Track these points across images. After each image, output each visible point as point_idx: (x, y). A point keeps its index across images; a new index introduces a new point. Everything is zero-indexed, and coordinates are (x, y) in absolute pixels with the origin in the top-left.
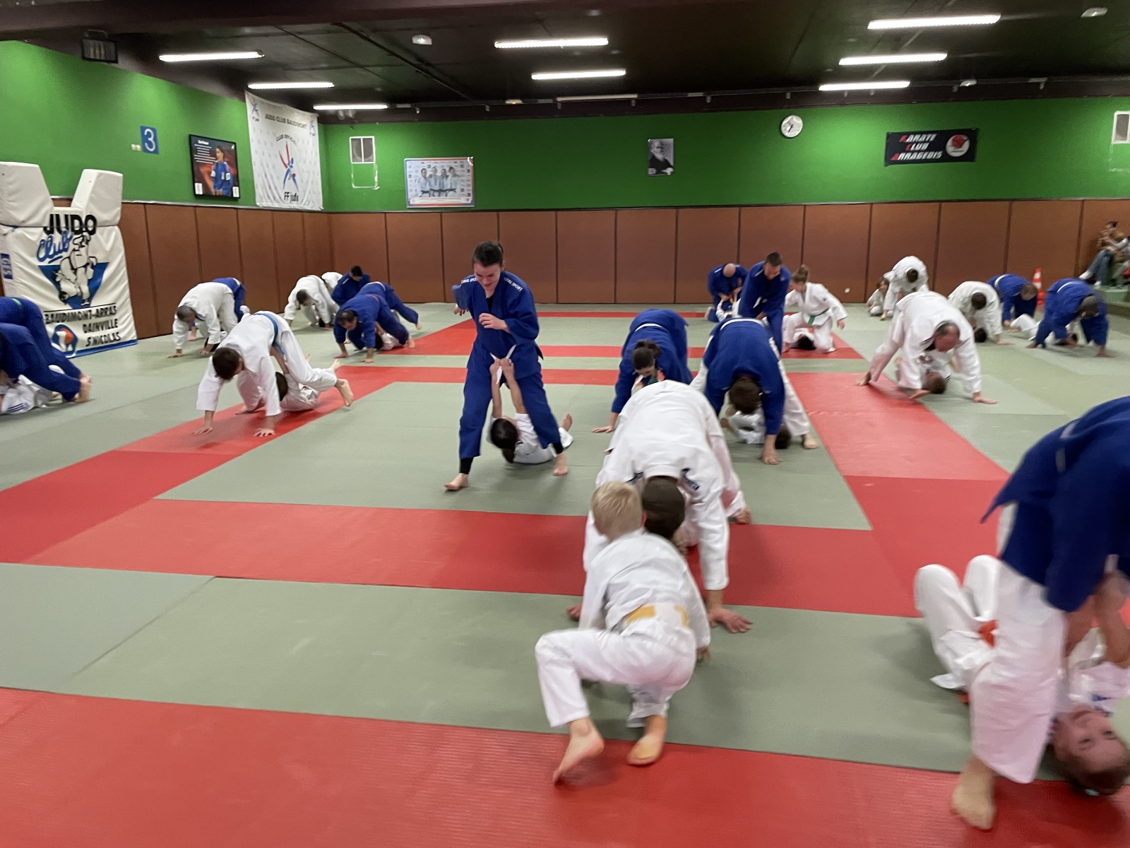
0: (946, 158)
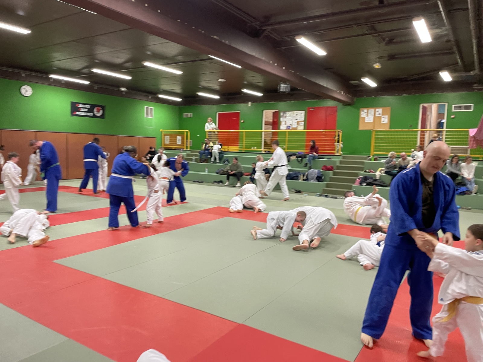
0: (94, 116)
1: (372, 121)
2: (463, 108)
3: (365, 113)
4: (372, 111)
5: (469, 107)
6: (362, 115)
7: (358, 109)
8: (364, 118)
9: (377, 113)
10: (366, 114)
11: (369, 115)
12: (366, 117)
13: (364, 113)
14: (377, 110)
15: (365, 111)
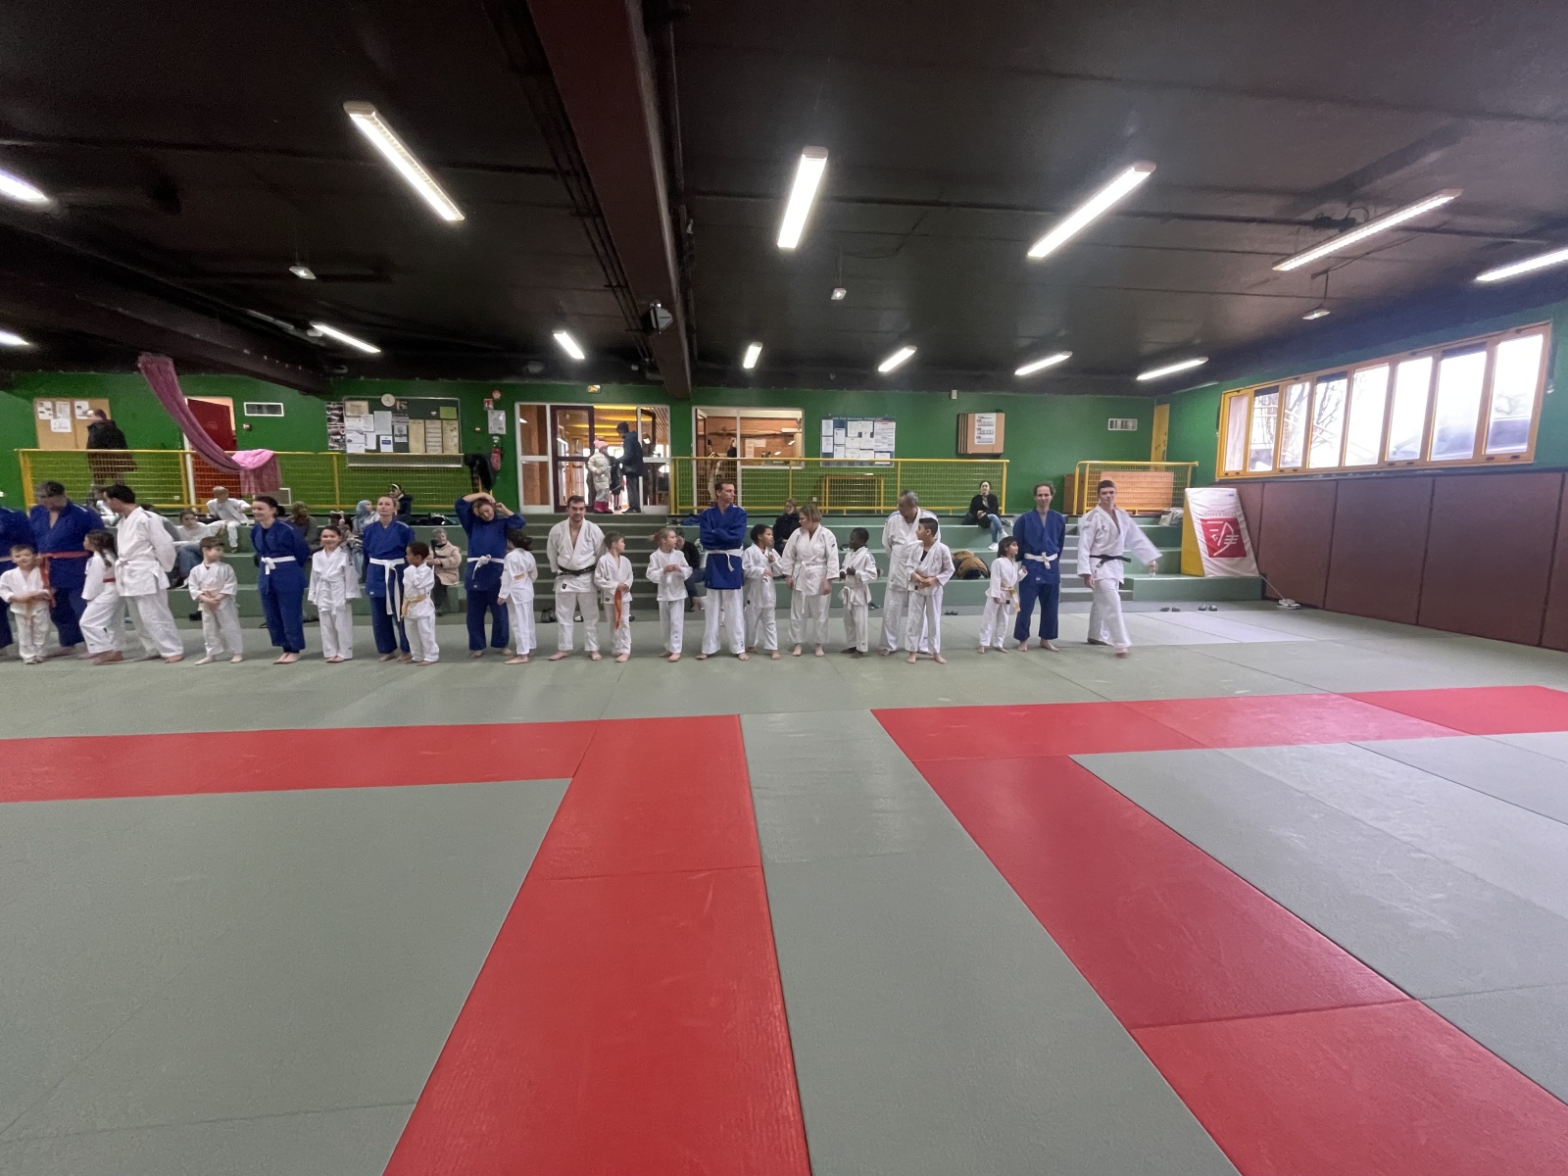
1: (69, 430)
2: (265, 410)
3: (49, 409)
4: (63, 406)
5: (275, 409)
6: (40, 415)
7: (30, 398)
8: (49, 421)
9: (78, 412)
10: (51, 412)
11: (58, 415)
12: (53, 422)
13: (44, 410)
14: (77, 403)
15: (48, 404)
